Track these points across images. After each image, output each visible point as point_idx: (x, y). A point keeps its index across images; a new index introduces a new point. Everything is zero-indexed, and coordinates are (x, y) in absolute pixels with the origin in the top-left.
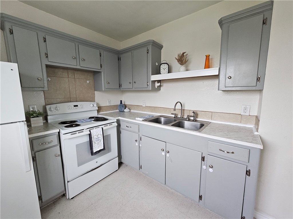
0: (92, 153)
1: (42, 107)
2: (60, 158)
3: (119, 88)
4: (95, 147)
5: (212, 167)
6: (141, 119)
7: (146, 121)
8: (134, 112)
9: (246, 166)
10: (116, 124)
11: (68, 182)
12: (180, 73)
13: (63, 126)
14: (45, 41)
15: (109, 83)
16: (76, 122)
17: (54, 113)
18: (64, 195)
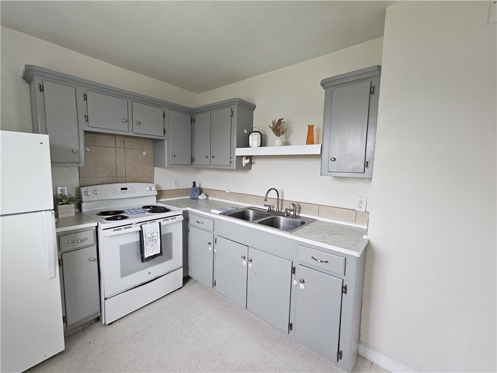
0: (143, 259)
1: (75, 190)
2: (96, 263)
3: (192, 162)
4: (147, 250)
5: (303, 282)
6: (218, 212)
7: (224, 215)
8: (212, 200)
9: (342, 280)
10: (181, 218)
11: (105, 299)
12: (275, 147)
13: (103, 218)
14: (86, 99)
15: (175, 156)
16: (122, 213)
17: (91, 199)
18: (98, 319)
